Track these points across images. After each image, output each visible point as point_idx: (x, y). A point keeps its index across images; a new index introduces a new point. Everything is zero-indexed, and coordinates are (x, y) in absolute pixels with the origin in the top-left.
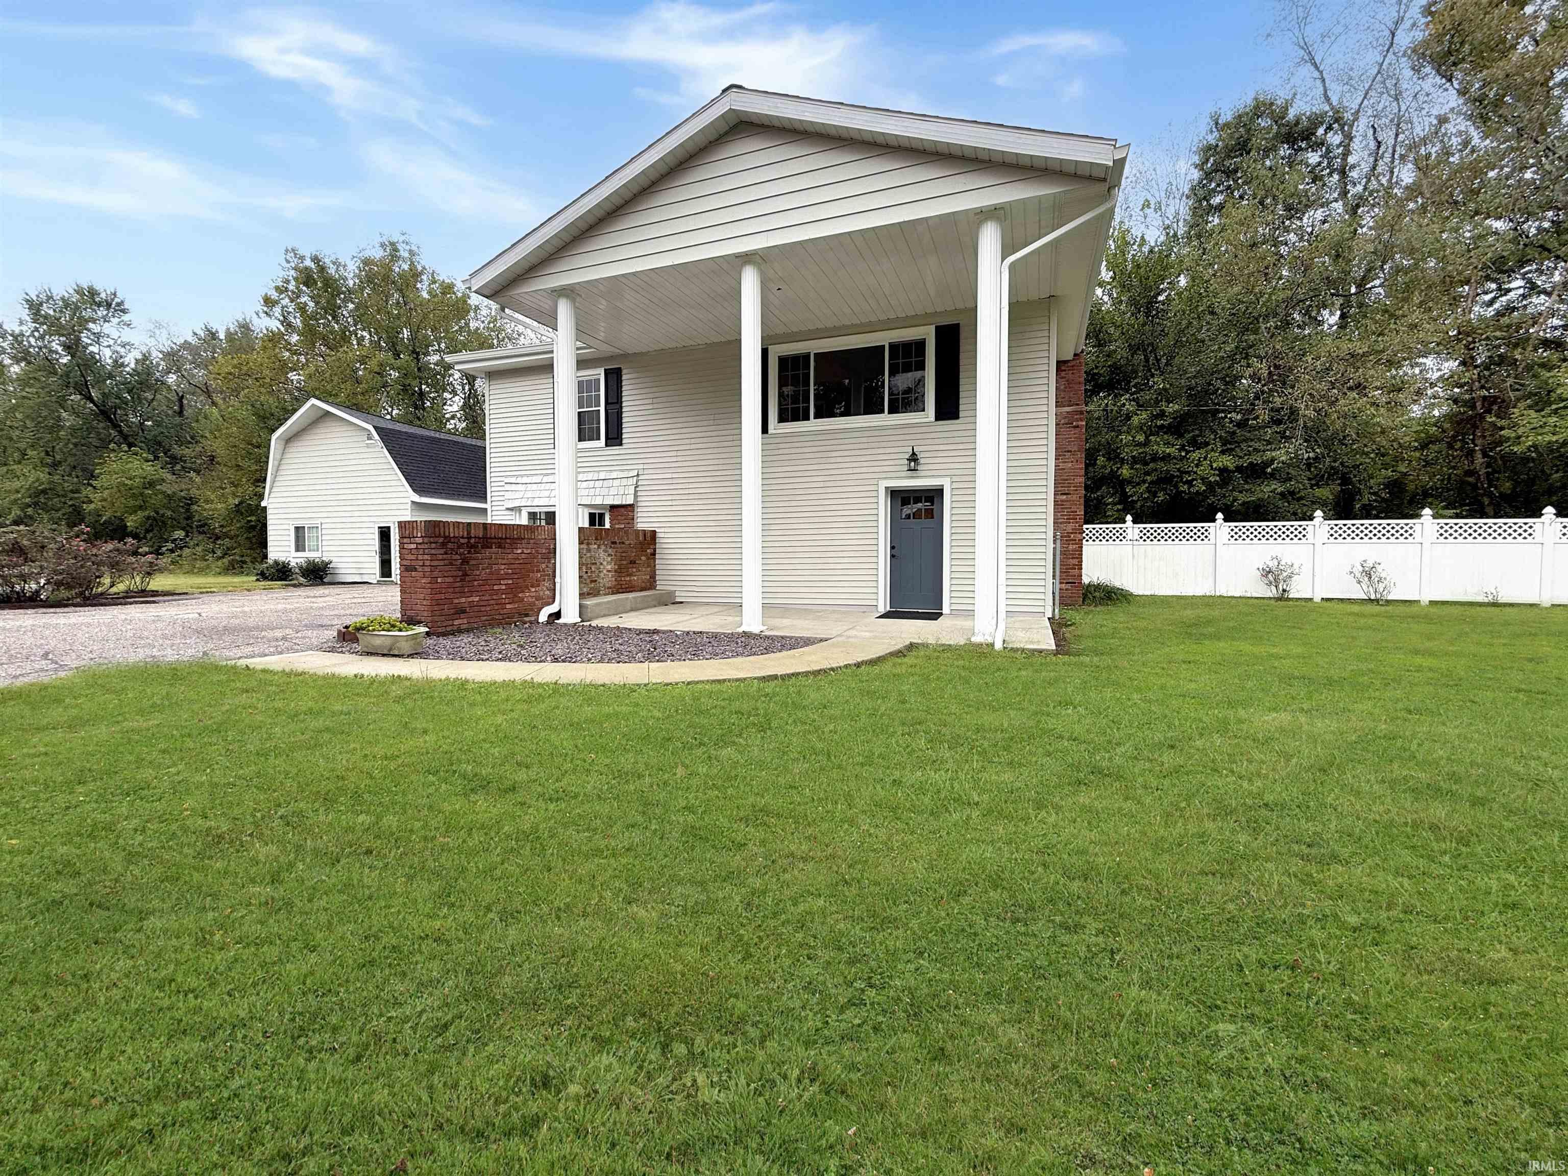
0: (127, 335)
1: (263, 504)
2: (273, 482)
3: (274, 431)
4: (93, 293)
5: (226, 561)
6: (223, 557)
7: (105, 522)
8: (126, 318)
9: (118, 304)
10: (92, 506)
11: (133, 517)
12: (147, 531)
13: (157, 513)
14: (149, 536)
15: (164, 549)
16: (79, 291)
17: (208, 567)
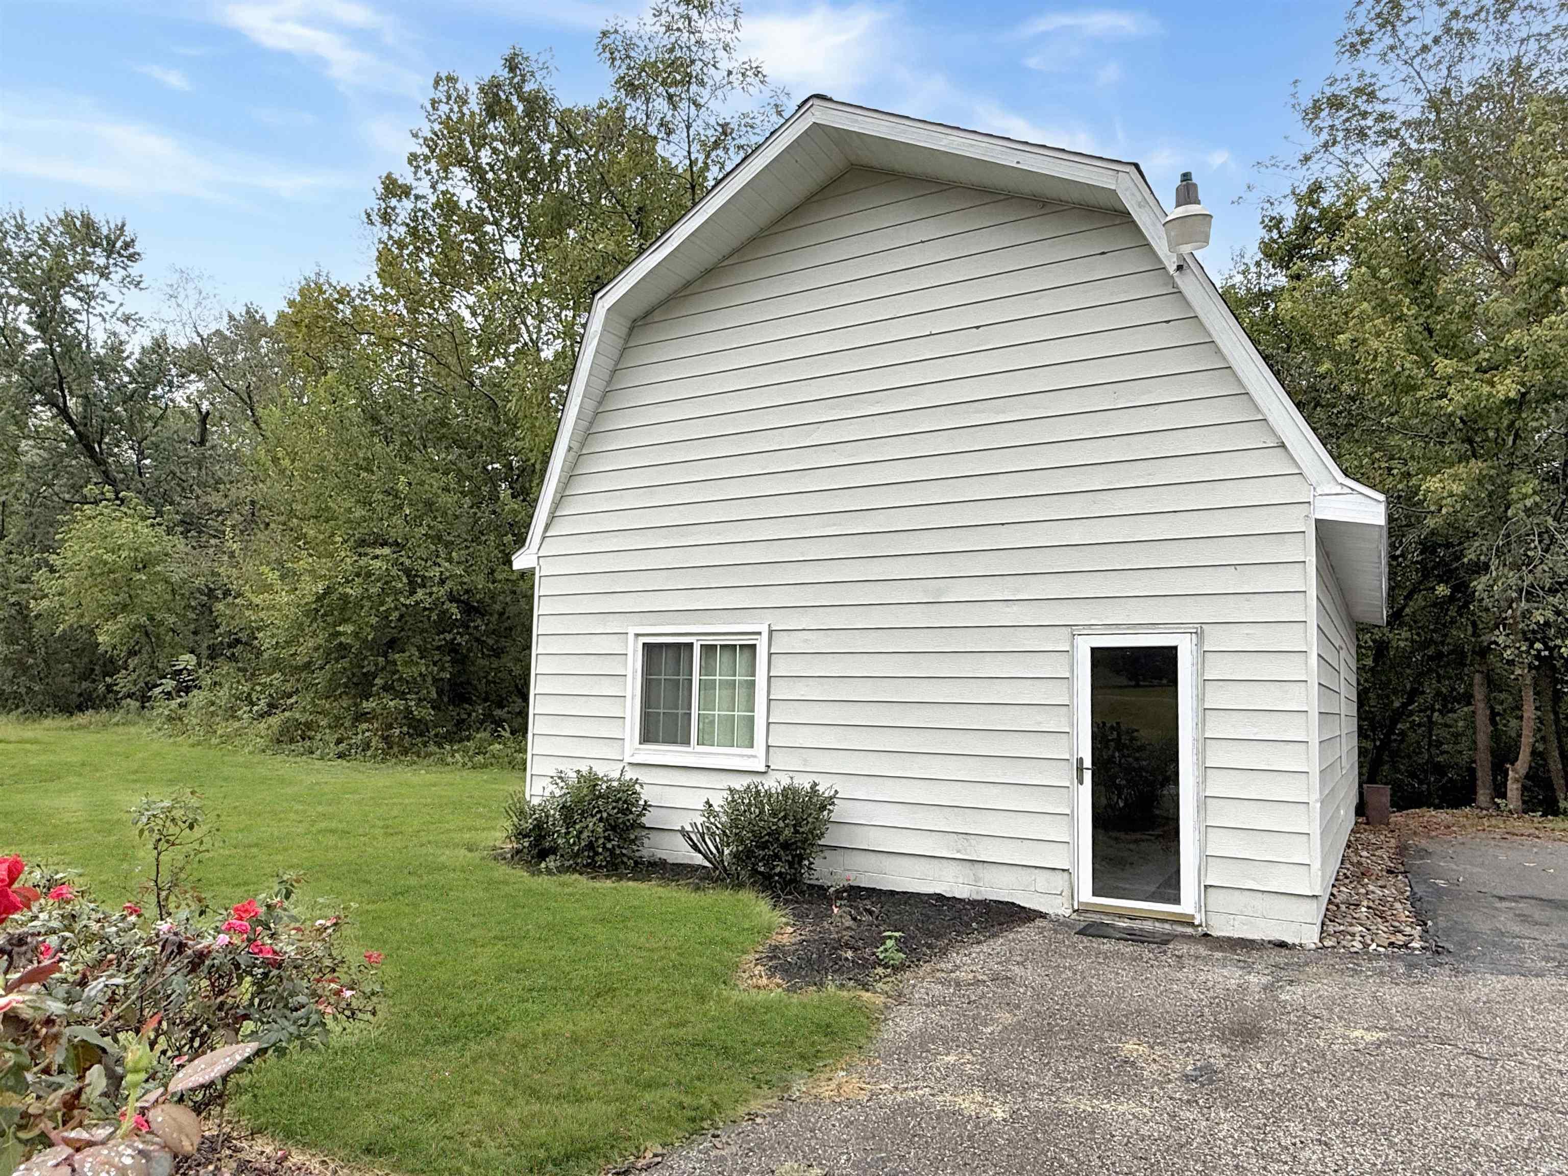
0: (133, 301)
1: (521, 561)
2: (569, 477)
3: (599, 283)
4: (88, 224)
5: (275, 721)
6: (269, 714)
7: (62, 638)
8: (135, 269)
9: (127, 246)
10: (45, 603)
11: (110, 626)
12: (132, 653)
13: (151, 619)
14: (132, 662)
15: (157, 690)
16: (67, 222)
17: (238, 733)
